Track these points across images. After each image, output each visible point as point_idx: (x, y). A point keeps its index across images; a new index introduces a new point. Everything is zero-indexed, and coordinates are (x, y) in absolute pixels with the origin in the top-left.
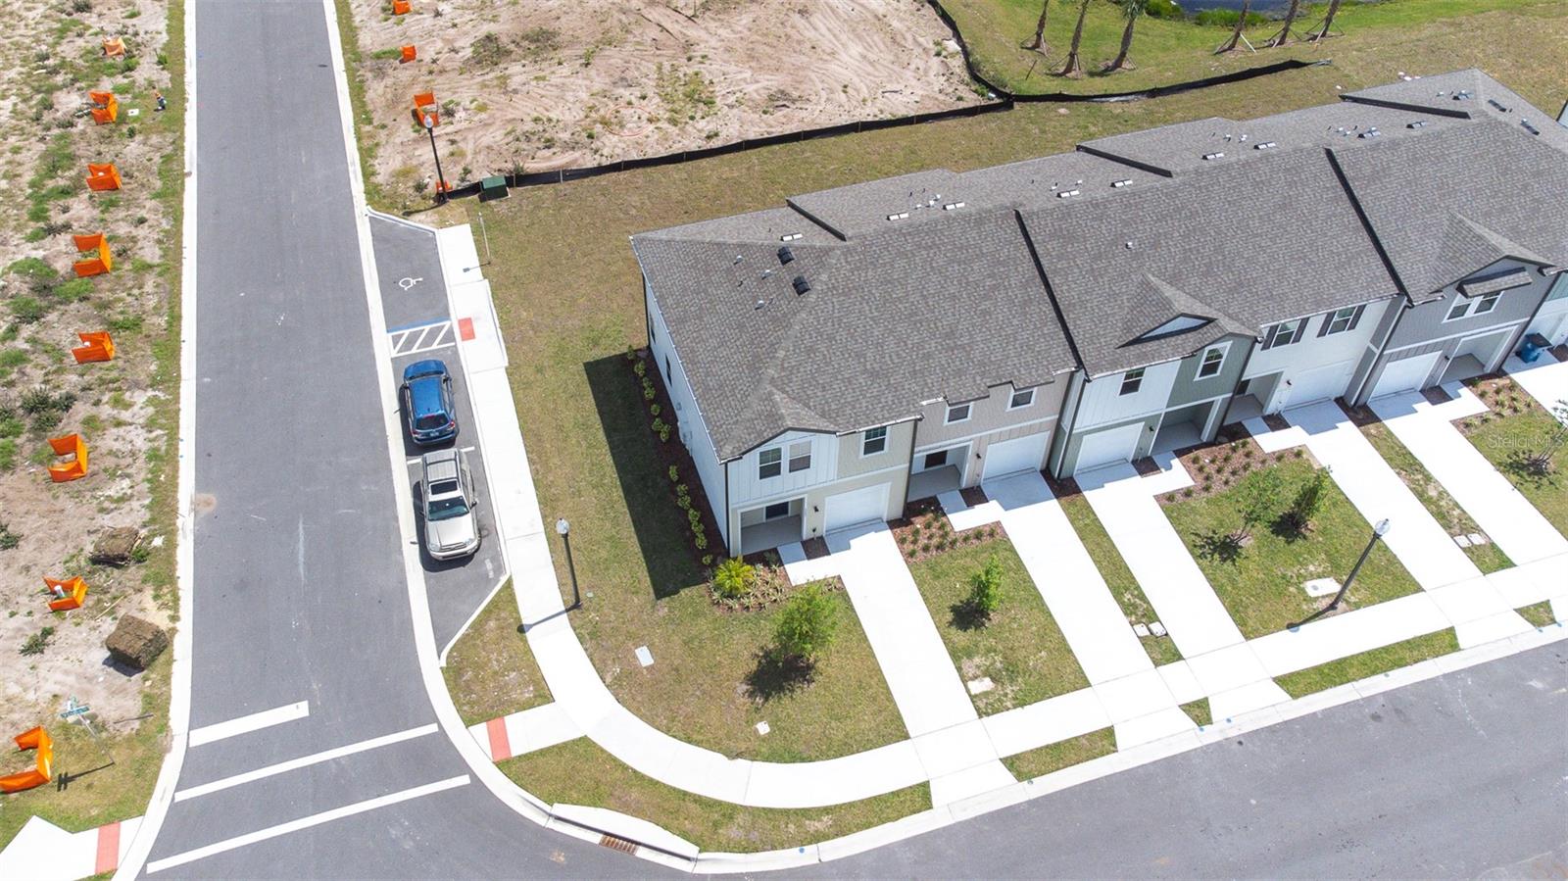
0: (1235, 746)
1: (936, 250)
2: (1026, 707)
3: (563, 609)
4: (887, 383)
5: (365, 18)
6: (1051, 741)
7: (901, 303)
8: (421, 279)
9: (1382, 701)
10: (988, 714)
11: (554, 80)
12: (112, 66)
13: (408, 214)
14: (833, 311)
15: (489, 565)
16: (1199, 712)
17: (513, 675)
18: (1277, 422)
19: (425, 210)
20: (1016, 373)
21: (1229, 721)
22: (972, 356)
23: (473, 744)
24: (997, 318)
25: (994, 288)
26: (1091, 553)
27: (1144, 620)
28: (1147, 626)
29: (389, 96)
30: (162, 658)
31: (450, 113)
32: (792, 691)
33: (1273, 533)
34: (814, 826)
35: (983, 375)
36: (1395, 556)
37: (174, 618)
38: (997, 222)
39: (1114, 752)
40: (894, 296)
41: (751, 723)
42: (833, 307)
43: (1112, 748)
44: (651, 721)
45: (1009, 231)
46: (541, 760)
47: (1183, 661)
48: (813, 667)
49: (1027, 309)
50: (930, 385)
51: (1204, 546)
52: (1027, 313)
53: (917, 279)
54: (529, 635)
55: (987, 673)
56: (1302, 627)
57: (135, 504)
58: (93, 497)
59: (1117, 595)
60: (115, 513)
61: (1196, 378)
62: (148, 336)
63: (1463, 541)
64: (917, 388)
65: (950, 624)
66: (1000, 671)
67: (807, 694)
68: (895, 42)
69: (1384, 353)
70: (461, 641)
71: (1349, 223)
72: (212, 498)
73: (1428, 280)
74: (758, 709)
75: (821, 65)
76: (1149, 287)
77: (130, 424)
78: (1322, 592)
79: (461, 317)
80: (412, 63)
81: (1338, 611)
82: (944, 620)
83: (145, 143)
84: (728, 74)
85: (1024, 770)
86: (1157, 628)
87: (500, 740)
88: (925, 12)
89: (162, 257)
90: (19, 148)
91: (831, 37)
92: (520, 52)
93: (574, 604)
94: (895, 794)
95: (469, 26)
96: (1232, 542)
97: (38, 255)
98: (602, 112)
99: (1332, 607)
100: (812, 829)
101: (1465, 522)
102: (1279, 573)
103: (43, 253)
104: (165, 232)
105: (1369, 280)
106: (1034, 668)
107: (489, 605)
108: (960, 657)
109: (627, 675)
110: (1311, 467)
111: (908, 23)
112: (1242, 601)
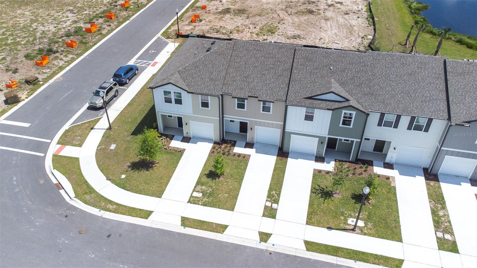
0: (268, 254)
1: (259, 52)
2: (205, 207)
3: (107, 128)
4: (214, 83)
6: (203, 219)
7: (237, 63)
8: (156, 52)
10: (191, 203)
11: (235, 20)
13: (167, 38)
14: (212, 58)
15: (102, 113)
16: (265, 237)
17: (79, 137)
18: (389, 166)
19: (173, 38)
20: (262, 95)
21: (273, 245)
23: (54, 147)
24: (266, 77)
25: (273, 68)
26: (273, 175)
27: (272, 201)
28: (272, 204)
29: (191, 15)
30: (16, 104)
31: (201, 21)
32: (140, 171)
33: (351, 197)
34: (110, 206)
35: (249, 92)
36: (400, 226)
37: (27, 98)
39: (221, 233)
40: (236, 61)
42: (213, 57)
43: (222, 232)
45: (290, 53)
46: (63, 158)
47: (275, 219)
48: (152, 168)
49: (279, 78)
50: (229, 89)
51: (318, 190)
52: (278, 79)
54: (92, 130)
55: (202, 192)
57: (46, 75)
58: (40, 71)
59: (270, 190)
60: (40, 75)
61: (341, 125)
62: (86, 46)
63: (440, 235)
64: (224, 88)
65: (205, 174)
66: (207, 193)
67: (144, 174)
68: (350, 32)
69: (442, 148)
70: (76, 126)
71: (439, 87)
72: (61, 79)
73: (465, 117)
74: (127, 171)
75: (319, 32)
76: (330, 83)
77: (63, 60)
78: (354, 224)
79: (156, 61)
80: (204, 10)
81: (355, 232)
82: (204, 173)
83: (127, 13)
84: (286, 28)
85: (186, 223)
86: (275, 206)
87: (60, 150)
88: (370, 27)
89: (106, 33)
90: (101, 8)
91: (329, 27)
92: (233, 12)
93: (110, 128)
94: (140, 210)
95: (226, 6)
96: (331, 193)
97: (82, 26)
98: (240, 28)
99: (353, 230)
100: (108, 207)
101: (448, 228)
102: (342, 211)
103: (84, 26)
104: (112, 29)
105: (435, 110)
106: (219, 198)
107: (90, 121)
108: (199, 184)
109: (104, 149)
110: (390, 184)
111: (360, 29)
112: (317, 212)
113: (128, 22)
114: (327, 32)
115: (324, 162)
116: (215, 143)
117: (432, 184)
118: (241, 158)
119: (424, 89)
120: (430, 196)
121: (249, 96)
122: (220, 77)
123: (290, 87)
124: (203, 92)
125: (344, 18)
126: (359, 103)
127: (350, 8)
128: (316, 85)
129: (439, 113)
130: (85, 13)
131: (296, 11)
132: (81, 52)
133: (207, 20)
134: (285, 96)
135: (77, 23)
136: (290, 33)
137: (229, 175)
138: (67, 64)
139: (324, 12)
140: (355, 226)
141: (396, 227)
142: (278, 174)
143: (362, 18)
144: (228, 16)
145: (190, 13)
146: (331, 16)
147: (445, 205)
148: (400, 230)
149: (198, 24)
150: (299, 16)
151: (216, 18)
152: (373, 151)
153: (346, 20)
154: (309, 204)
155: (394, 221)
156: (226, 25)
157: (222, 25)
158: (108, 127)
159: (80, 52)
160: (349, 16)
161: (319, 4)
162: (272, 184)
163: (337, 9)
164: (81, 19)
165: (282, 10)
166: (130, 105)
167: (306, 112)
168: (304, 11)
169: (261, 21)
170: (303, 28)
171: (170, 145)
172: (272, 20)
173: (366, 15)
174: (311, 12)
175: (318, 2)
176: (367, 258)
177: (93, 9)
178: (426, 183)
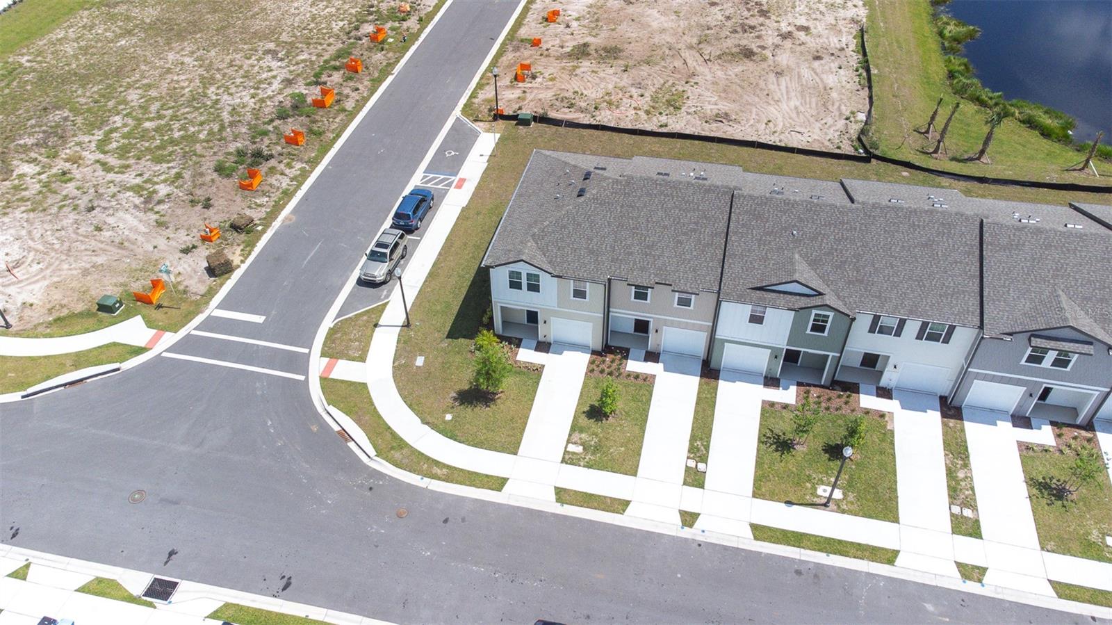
0: (695, 545)
1: (670, 198)
2: (590, 469)
3: (401, 325)
4: (595, 259)
5: (531, 20)
6: (589, 491)
8: (457, 153)
9: (811, 566)
10: (567, 463)
11: (602, 75)
12: (396, 17)
13: (476, 120)
14: (589, 210)
15: (385, 293)
16: (689, 518)
17: (357, 343)
18: (885, 393)
19: (486, 121)
20: (678, 281)
21: (703, 531)
22: (656, 263)
23: (317, 364)
24: (684, 247)
26: (696, 412)
27: (697, 459)
28: (697, 463)
29: (512, 61)
31: (534, 77)
32: (475, 407)
33: (823, 450)
34: (436, 470)
35: (656, 275)
36: (897, 497)
38: (718, 194)
39: (621, 514)
40: (631, 215)
41: (445, 412)
42: (590, 208)
43: (621, 512)
44: (400, 390)
45: (722, 202)
46: (340, 384)
47: (702, 490)
48: (495, 401)
49: (707, 248)
50: (622, 269)
51: (770, 438)
53: (649, 210)
54: (377, 329)
55: (583, 444)
56: (795, 506)
57: (263, 209)
58: (250, 200)
59: (693, 438)
60: (253, 210)
61: (808, 331)
62: (322, 141)
63: (956, 510)
64: (613, 268)
65: (584, 412)
66: (591, 446)
67: (481, 412)
68: (824, 105)
69: (969, 370)
70: (346, 319)
71: (970, 271)
72: (294, 218)
73: (1006, 325)
74: (453, 407)
75: (765, 105)
76: (791, 261)
77: (286, 176)
78: (827, 495)
79: (462, 177)
80: (537, 48)
81: (828, 509)
82: (582, 410)
83: (384, 55)
84: (703, 96)
85: (564, 498)
86: (701, 466)
87: (329, 368)
88: (861, 92)
89: (353, 108)
90: (332, 44)
91: (784, 92)
92: (595, 55)
93: (407, 325)
94: (487, 476)
95: (579, 36)
96: (790, 444)
97: (305, 92)
98: (612, 97)
99: (825, 505)
100: (434, 472)
101: (969, 500)
102: (807, 473)
103: (307, 92)
104: (363, 97)
105: (961, 311)
106: (611, 454)
107: (370, 309)
108: (575, 430)
109: (406, 366)
110: (885, 426)
111: (843, 97)
112: (769, 476)
113: (390, 79)
114: (780, 104)
115: (779, 386)
116: (594, 353)
117: (951, 425)
118: (640, 381)
119: (946, 272)
120: (947, 445)
121: (657, 283)
122: (606, 248)
123: (726, 267)
124: (579, 275)
125: (813, 69)
126: (839, 297)
127: (824, 43)
128: (769, 264)
129: (966, 316)
130: (302, 57)
131: (719, 53)
132: (316, 155)
133: (546, 75)
134: (717, 284)
135: (293, 85)
136: (710, 109)
137: (624, 413)
138: (295, 183)
139: (774, 53)
140: (829, 499)
141: (890, 499)
142: (704, 410)
143: (847, 67)
144: (586, 64)
145: (509, 57)
146: (787, 65)
147: (969, 460)
148: (897, 503)
149: (529, 85)
150: (725, 64)
151: (564, 68)
152: (861, 365)
153: (817, 74)
154: (757, 462)
155: (889, 489)
156: (585, 89)
157: (577, 89)
158: (404, 322)
159: (313, 155)
160: (822, 64)
161: (763, 33)
162: (695, 429)
163: (800, 45)
164: (298, 75)
165: (691, 47)
166: (432, 275)
167: (752, 311)
168: (734, 50)
169: (652, 77)
170: (734, 96)
171: (518, 358)
172: (672, 74)
173: (854, 59)
174: (748, 54)
175: (762, 28)
176: (845, 549)
177: (316, 48)
178: (943, 423)
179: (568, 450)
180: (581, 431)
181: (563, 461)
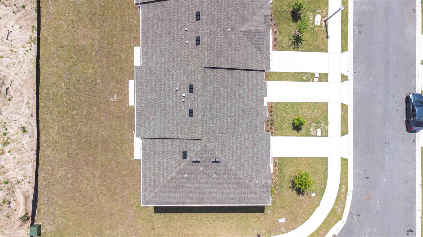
0: (356, 74)
2: (329, 123)
4: (258, 142)
10: (328, 134)
16: (344, 78)
21: (348, 71)
22: (253, 107)
26: (287, 80)
27: (313, 77)
28: (315, 77)
33: (296, 22)
38: (206, 77)
41: (311, 197)
43: (347, 106)
45: (211, 73)
47: (329, 74)
51: (295, 46)
52: (243, 81)
53: (222, 117)
55: (316, 129)
56: (329, 34)
59: (303, 80)
66: (317, 125)
74: (308, 194)
82: (297, 133)
85: (345, 131)
86: (317, 75)
96: (296, 37)
100: (344, 191)
102: (310, 29)
106: (319, 115)
108: (309, 134)
109: (286, 226)
112: (316, 46)
118: (274, 109)
179: (321, 135)
180: (309, 131)
181: (327, 136)
